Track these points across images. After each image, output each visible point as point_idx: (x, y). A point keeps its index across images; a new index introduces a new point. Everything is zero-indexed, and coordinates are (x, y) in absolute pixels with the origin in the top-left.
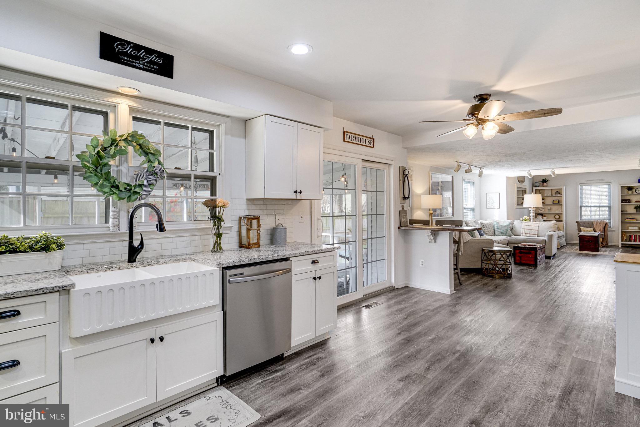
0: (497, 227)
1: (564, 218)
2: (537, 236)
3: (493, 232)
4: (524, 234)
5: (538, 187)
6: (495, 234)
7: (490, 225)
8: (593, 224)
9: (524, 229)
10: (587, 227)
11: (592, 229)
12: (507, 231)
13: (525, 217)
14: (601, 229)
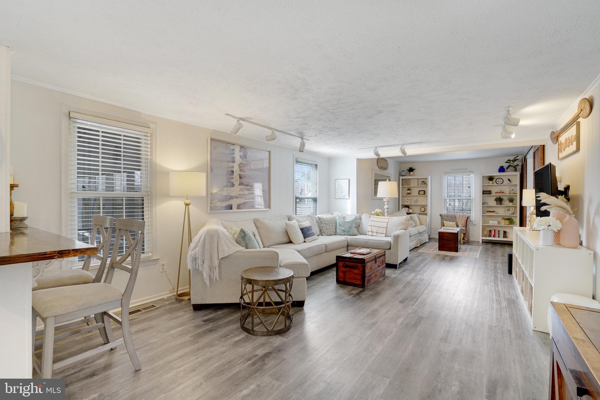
0: (339, 223)
1: (429, 211)
2: (384, 235)
3: (334, 230)
4: (370, 233)
5: (405, 176)
6: (336, 232)
7: (331, 220)
8: (456, 217)
9: (371, 226)
10: (450, 221)
11: (455, 223)
12: (350, 229)
13: (378, 210)
14: (463, 224)
